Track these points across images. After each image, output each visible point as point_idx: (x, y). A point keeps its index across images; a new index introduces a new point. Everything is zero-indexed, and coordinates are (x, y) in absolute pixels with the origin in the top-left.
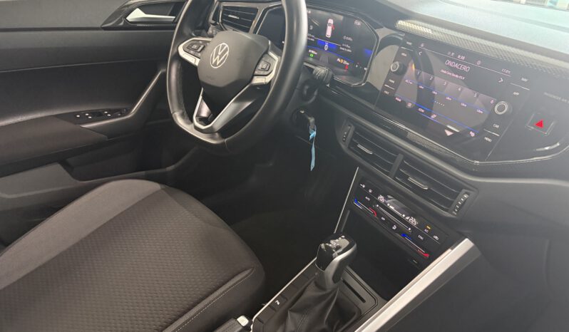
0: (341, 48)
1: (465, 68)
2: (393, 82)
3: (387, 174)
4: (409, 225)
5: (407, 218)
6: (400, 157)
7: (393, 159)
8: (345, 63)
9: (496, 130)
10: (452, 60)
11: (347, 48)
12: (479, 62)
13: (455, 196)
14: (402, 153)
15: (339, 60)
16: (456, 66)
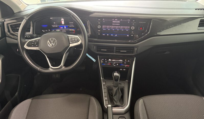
0: (70, 26)
1: (119, 22)
2: (100, 31)
3: (113, 53)
4: (121, 62)
5: (119, 61)
6: (115, 48)
7: (113, 49)
8: (73, 30)
9: (133, 33)
10: (114, 21)
11: (72, 26)
12: (121, 20)
13: (133, 50)
14: (115, 47)
15: (70, 30)
16: (116, 22)
